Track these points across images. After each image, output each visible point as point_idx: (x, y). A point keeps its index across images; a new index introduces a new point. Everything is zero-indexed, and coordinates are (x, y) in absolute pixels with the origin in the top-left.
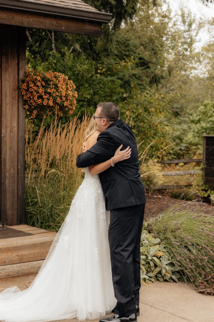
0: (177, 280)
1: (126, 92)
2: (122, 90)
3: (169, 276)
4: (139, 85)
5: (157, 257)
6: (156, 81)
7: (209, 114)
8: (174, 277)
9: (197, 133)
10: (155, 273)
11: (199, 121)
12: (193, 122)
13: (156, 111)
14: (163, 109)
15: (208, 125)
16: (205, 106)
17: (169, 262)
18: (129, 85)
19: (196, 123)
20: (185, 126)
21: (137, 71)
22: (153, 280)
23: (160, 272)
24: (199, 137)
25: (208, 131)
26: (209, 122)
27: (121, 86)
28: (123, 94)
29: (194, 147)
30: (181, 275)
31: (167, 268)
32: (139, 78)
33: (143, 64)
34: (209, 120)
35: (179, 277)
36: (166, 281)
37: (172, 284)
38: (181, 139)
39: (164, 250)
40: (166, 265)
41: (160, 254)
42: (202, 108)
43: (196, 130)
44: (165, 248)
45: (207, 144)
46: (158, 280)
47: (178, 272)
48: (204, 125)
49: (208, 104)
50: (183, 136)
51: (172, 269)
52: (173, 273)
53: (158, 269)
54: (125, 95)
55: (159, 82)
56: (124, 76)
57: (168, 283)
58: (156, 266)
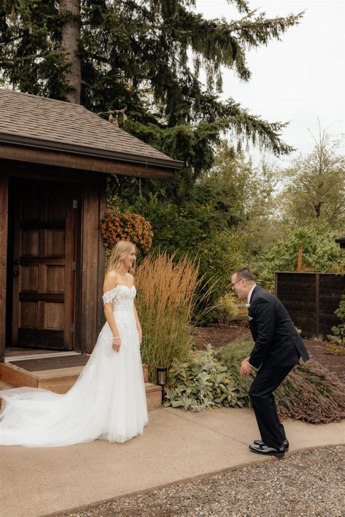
0: (242, 406)
1: (205, 233)
2: (201, 231)
3: (234, 402)
4: (217, 226)
5: (223, 384)
6: (234, 222)
7: (282, 253)
8: (239, 403)
9: (271, 269)
10: (221, 399)
11: (273, 259)
12: (268, 259)
13: (233, 250)
14: (239, 248)
15: (281, 263)
16: (279, 245)
17: (235, 389)
18: (208, 226)
19: (271, 261)
20: (261, 264)
21: (215, 214)
22: (219, 406)
23: (226, 399)
24: (273, 273)
25: (281, 268)
26: (281, 260)
27: (201, 228)
28: (202, 234)
29: (268, 282)
30: (246, 401)
31: (233, 394)
32: (216, 220)
33: (222, 207)
34: (282, 258)
35: (244, 403)
36: (232, 406)
37: (237, 410)
38: (257, 275)
39: (231, 378)
40: (232, 391)
41: (227, 381)
42: (275, 247)
43: (271, 267)
44: (231, 375)
45: (278, 280)
46: (224, 406)
47: (243, 398)
48: (277, 262)
49: (281, 244)
50: (259, 273)
51: (237, 395)
52: (239, 399)
53: (224, 396)
54: (204, 235)
55: (237, 224)
56: (203, 218)
57: (234, 409)
58: (222, 392)
